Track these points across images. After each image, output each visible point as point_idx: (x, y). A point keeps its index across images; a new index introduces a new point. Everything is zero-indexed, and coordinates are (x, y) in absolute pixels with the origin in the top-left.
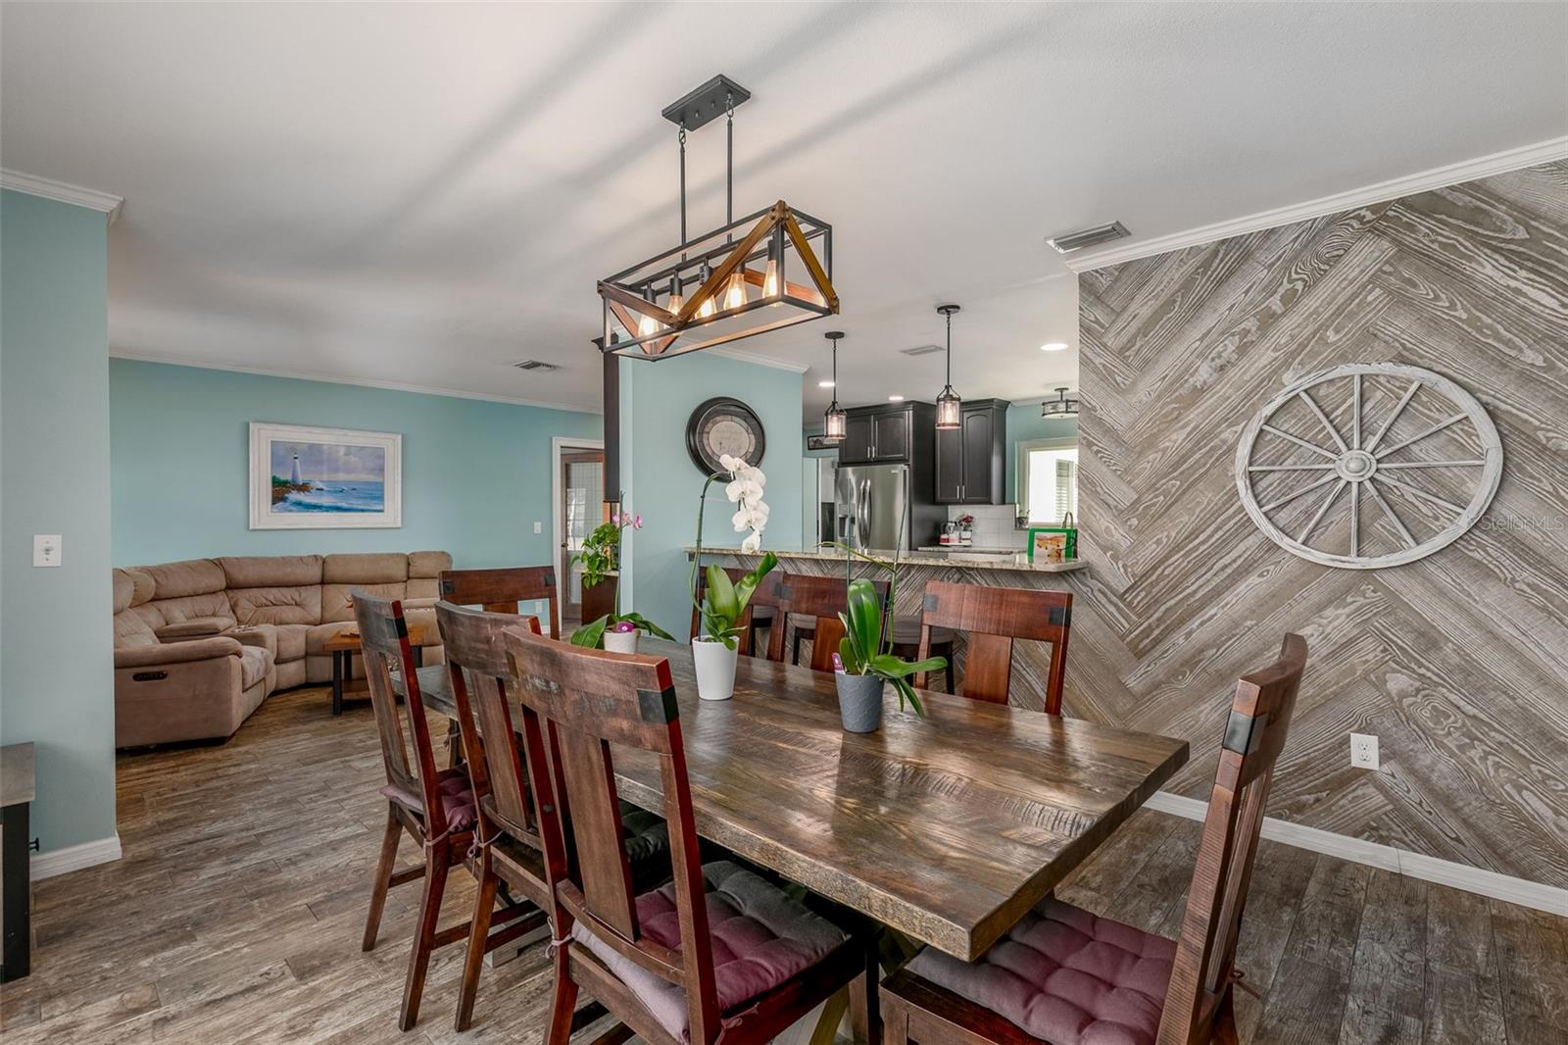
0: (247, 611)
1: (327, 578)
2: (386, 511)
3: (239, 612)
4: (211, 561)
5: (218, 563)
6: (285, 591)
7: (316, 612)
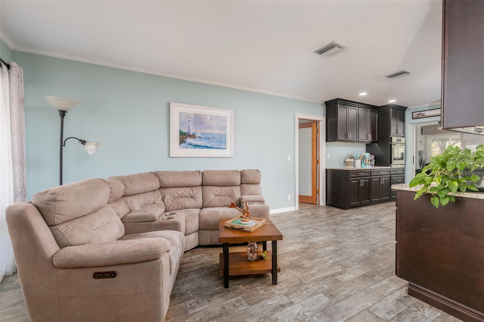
0: (169, 200)
1: (204, 183)
2: (227, 149)
3: (166, 201)
4: (153, 173)
5: (156, 174)
6: (186, 189)
7: (200, 201)
